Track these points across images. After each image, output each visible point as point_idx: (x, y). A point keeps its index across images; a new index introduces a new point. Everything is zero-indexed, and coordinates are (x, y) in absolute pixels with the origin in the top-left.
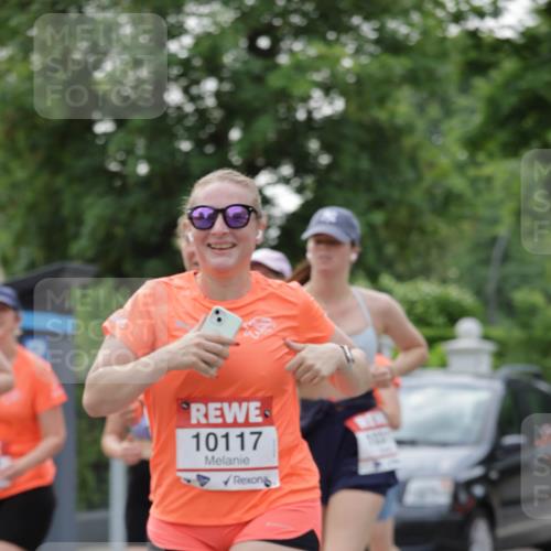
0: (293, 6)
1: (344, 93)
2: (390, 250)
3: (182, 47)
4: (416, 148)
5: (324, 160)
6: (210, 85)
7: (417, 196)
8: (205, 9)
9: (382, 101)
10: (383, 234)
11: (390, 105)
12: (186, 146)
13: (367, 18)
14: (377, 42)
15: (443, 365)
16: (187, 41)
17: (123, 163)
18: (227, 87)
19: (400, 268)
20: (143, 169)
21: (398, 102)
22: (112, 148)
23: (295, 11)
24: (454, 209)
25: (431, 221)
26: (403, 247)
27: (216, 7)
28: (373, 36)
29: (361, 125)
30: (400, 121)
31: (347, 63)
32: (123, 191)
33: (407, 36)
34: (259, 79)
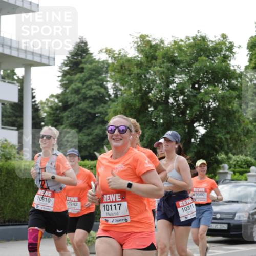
0: (205, 76)
1: (218, 101)
2: (231, 145)
3: (174, 87)
4: (239, 116)
5: (213, 119)
6: (181, 97)
7: (239, 130)
8: (180, 76)
9: (230, 103)
10: (229, 141)
11: (232, 104)
12: (174, 115)
13: (226, 80)
14: (228, 86)
15: (246, 180)
16: (175, 85)
17: (156, 119)
18: (186, 98)
19: (234, 151)
20: (162, 121)
21: (234, 103)
22: (153, 115)
23: (205, 77)
24: (249, 134)
25: (243, 138)
26: (235, 145)
27: (183, 76)
28: (227, 84)
29: (223, 109)
30: (235, 109)
31: (220, 92)
32: (156, 127)
33: (237, 85)
34: (195, 96)
